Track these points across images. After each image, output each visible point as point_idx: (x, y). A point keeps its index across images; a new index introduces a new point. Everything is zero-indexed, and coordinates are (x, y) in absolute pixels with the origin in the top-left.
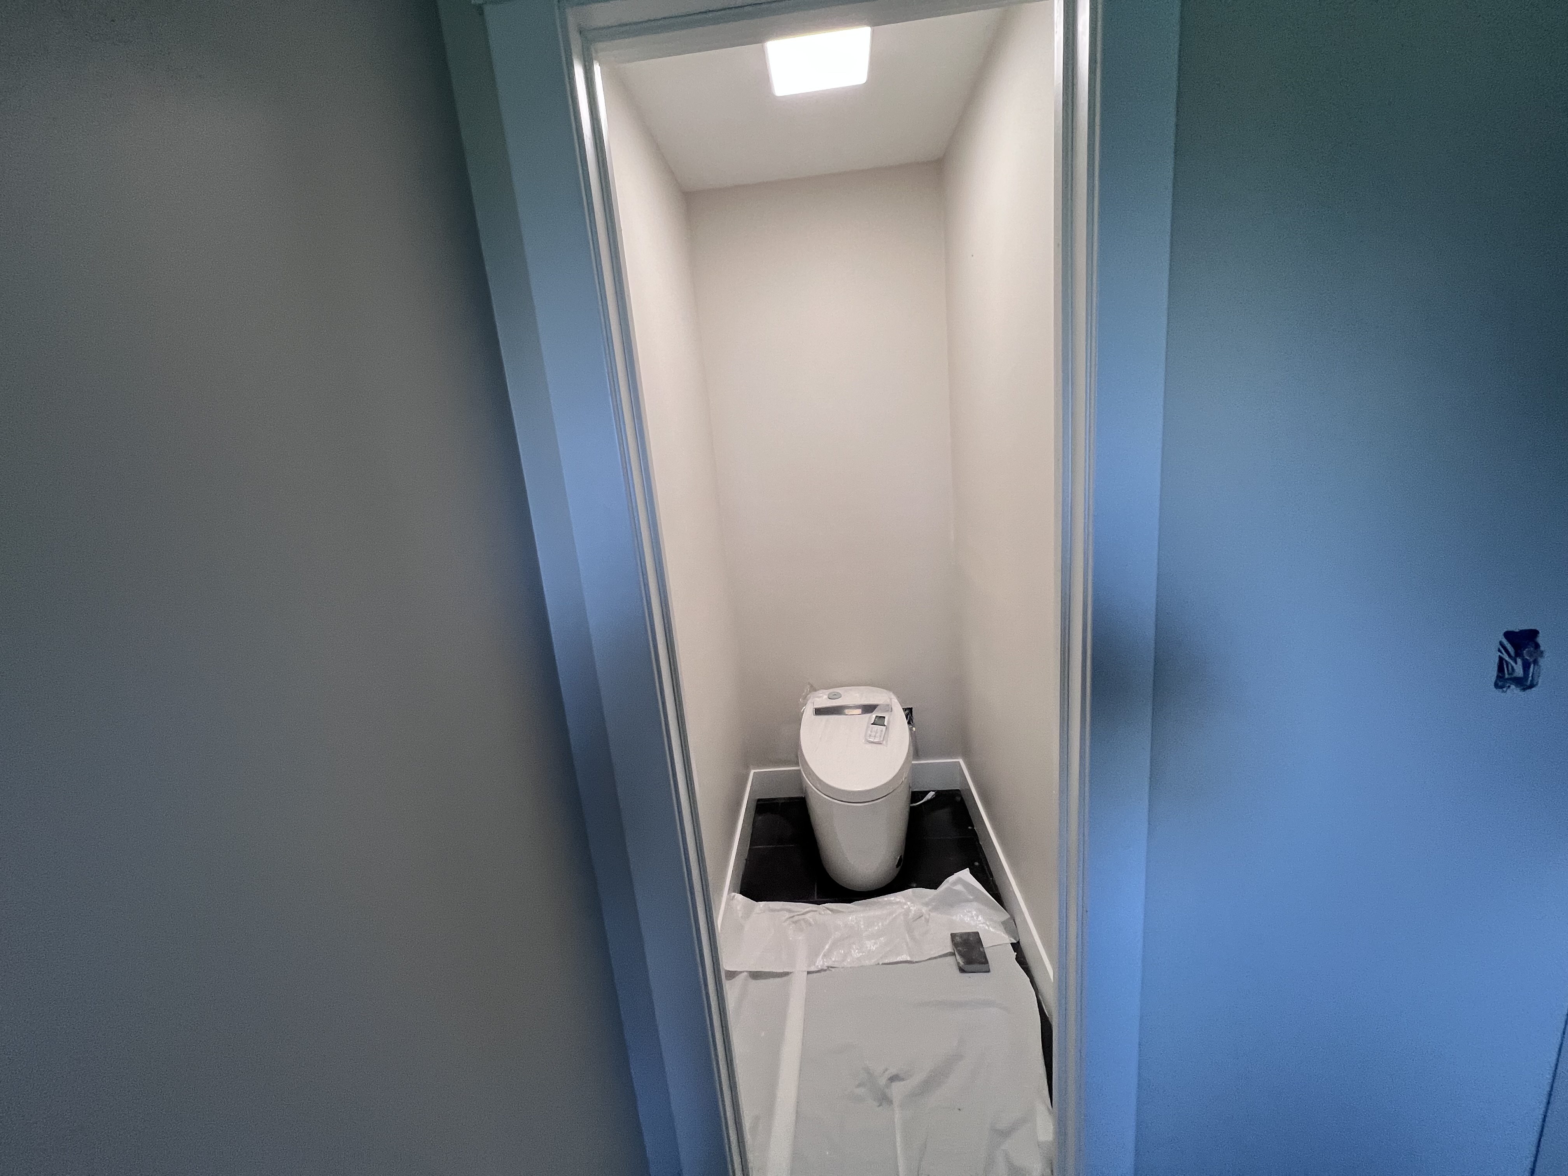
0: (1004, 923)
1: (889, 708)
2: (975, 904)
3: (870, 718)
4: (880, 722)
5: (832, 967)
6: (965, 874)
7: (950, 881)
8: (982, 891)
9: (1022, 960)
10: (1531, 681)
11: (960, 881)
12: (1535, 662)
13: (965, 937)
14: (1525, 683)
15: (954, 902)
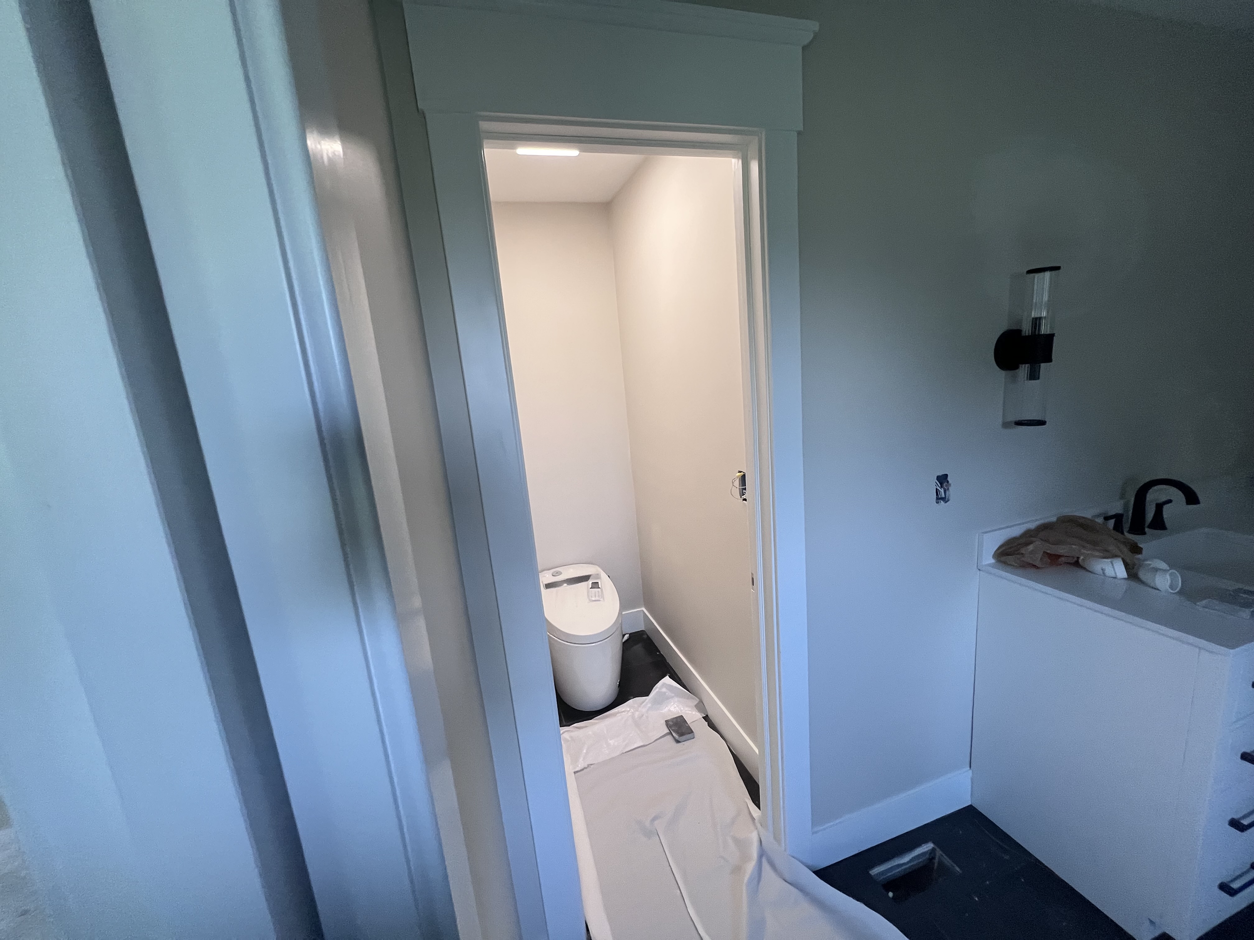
0: (696, 706)
1: (598, 576)
2: (676, 699)
3: (588, 585)
4: (594, 586)
5: (592, 765)
6: (667, 680)
7: (658, 687)
8: (679, 687)
9: (712, 725)
10: (948, 498)
11: (664, 684)
12: (948, 489)
13: (675, 720)
14: (945, 500)
15: (662, 700)
